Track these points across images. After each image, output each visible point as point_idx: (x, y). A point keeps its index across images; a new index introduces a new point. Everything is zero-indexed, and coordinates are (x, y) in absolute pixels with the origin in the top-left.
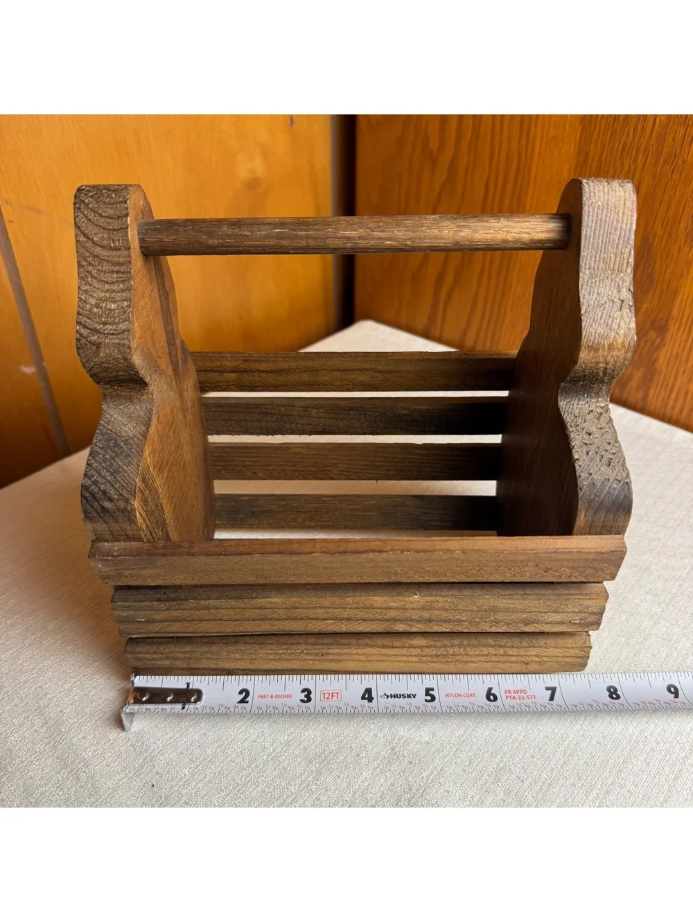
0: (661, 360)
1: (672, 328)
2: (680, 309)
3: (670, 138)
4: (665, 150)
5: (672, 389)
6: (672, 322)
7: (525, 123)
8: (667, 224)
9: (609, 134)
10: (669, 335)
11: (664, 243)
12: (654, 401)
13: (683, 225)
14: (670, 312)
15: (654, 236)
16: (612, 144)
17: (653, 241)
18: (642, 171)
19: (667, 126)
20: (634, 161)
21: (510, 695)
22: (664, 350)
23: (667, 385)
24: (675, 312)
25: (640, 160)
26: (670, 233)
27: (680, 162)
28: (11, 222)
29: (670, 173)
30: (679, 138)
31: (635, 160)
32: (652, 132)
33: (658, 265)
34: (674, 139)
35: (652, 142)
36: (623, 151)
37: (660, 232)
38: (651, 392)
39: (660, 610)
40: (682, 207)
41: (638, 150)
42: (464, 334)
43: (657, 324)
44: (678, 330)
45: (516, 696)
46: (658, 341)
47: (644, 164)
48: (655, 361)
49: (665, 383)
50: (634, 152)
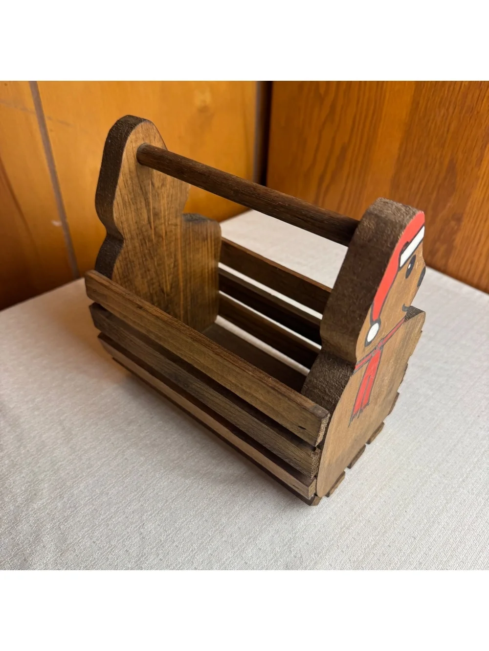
0: (457, 239)
1: (465, 219)
2: (471, 207)
3: (470, 96)
4: (466, 104)
5: (463, 259)
6: (465, 216)
7: (379, 86)
8: (465, 152)
9: (432, 91)
10: (463, 224)
11: (463, 164)
12: (452, 265)
13: (475, 153)
14: (465, 209)
15: (457, 159)
16: (434, 98)
17: (457, 162)
18: (452, 116)
22: (459, 233)
24: (467, 209)
25: (451, 110)
26: (467, 158)
27: (475, 113)
29: (469, 119)
30: (476, 95)
31: (448, 110)
33: (458, 178)
36: (440, 103)
37: (461, 157)
38: (450, 261)
40: (476, 141)
41: (450, 102)
43: (456, 216)
44: (469, 221)
46: (456, 227)
47: (453, 113)
48: (454, 240)
50: (447, 104)
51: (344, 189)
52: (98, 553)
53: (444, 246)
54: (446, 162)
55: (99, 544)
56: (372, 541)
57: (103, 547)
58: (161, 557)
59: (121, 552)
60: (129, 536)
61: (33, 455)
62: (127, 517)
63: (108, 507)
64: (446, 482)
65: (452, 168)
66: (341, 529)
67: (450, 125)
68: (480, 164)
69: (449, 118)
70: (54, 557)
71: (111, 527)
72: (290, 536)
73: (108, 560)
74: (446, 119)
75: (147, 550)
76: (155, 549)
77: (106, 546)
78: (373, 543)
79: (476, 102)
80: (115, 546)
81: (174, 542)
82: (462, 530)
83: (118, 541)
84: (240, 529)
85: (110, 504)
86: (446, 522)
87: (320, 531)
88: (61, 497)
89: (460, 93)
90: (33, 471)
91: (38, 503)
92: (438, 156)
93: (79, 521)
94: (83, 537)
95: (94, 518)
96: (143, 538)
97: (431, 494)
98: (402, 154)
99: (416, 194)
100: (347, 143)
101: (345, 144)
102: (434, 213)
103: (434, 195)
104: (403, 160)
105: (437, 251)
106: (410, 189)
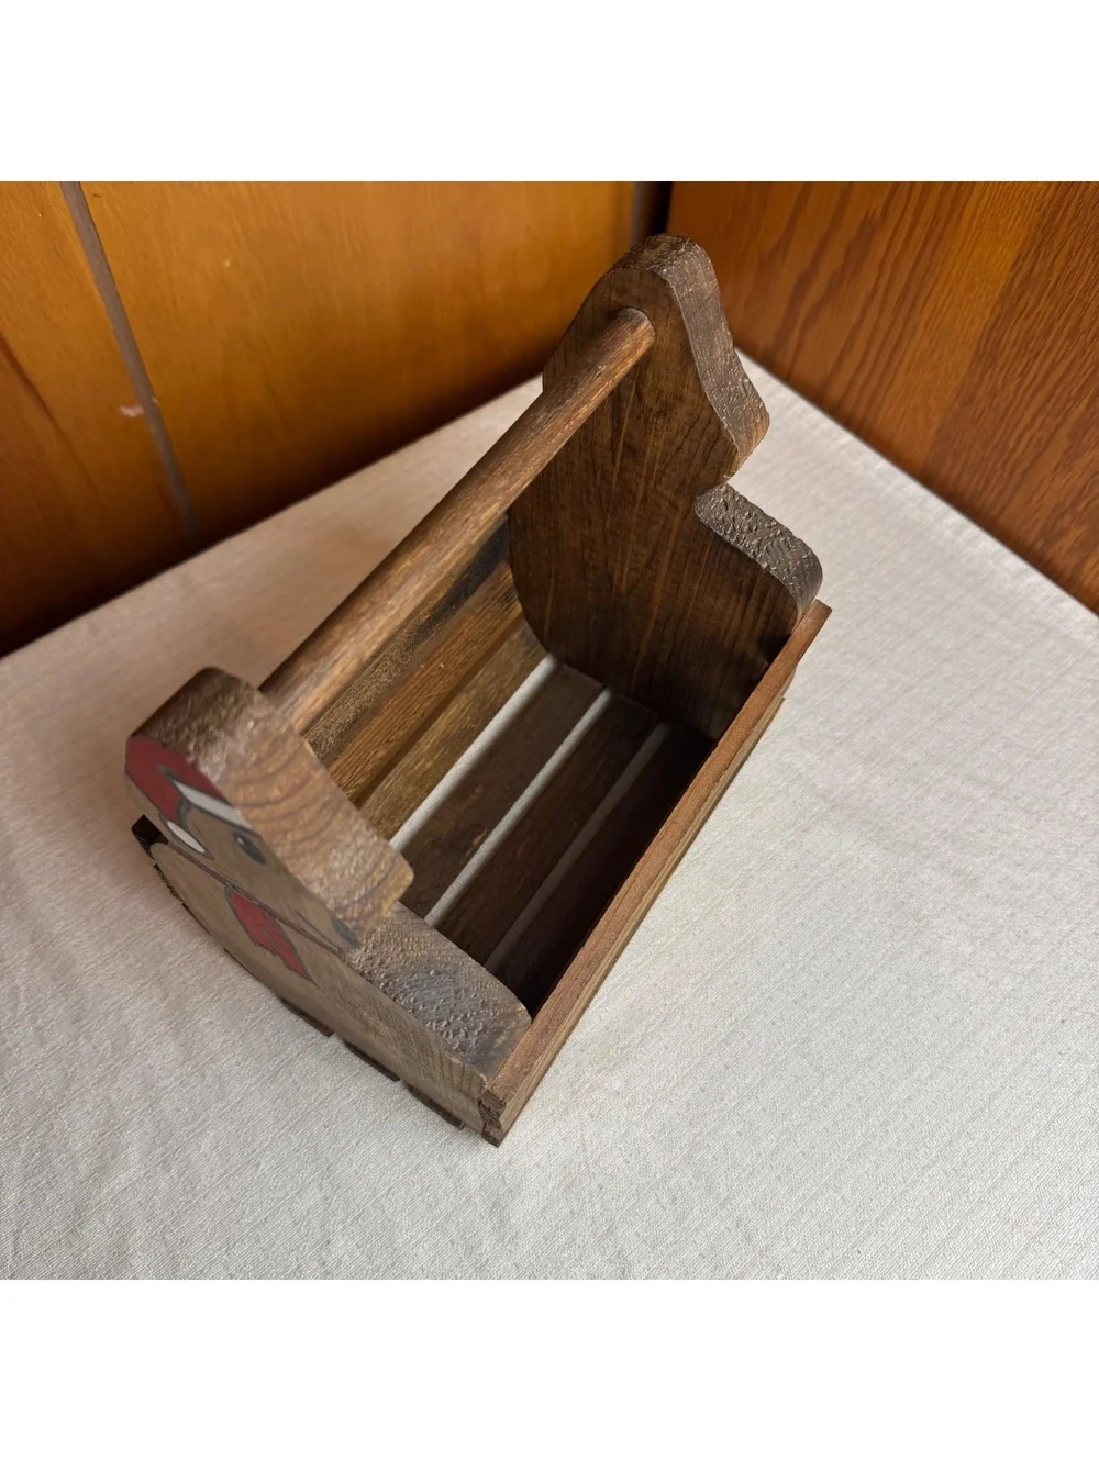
39: (970, 950)
42: (827, 381)
51: (859, 325)
53: (1084, 527)
98: (1016, 284)
99: (1039, 388)
100: (879, 212)
101: (875, 211)
102: (1071, 447)
103: (1082, 407)
104: (1019, 298)
105: (1063, 533)
106: (1023, 375)
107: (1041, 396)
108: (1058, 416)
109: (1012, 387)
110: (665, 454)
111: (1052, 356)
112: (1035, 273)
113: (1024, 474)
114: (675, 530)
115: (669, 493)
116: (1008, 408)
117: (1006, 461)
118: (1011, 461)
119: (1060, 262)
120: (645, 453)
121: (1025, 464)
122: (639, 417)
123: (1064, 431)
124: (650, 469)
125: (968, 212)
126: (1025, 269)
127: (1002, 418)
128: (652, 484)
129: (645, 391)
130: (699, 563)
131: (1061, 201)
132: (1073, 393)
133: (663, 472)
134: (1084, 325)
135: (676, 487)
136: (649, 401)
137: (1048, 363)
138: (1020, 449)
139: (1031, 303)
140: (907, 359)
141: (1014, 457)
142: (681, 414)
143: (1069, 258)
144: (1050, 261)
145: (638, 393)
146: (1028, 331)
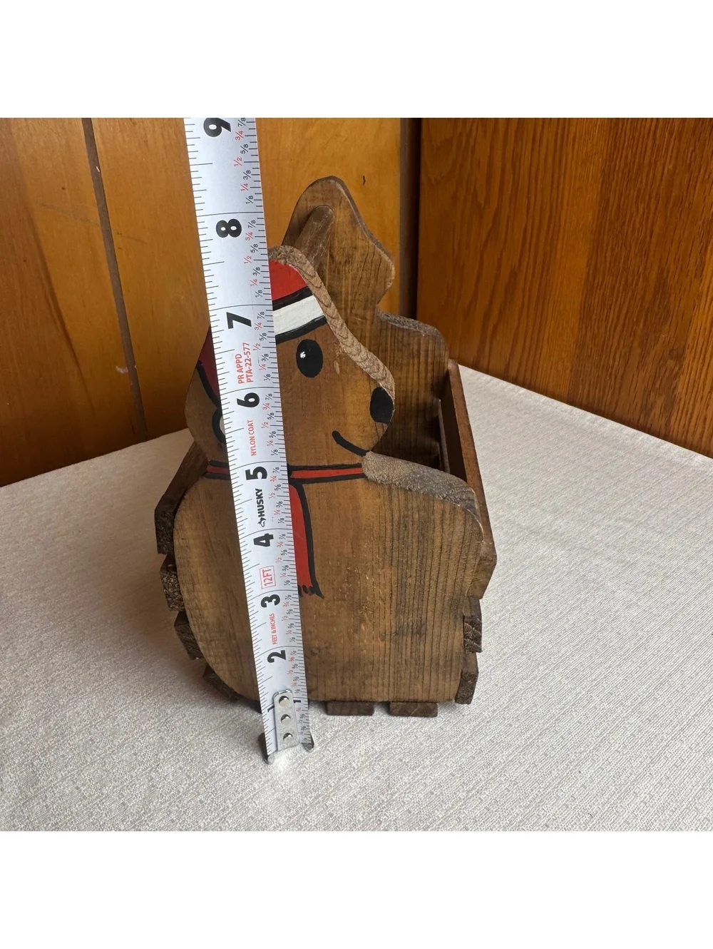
0: (680, 387)
1: (689, 356)
2: (694, 338)
4: (673, 194)
5: (692, 416)
6: (687, 352)
8: (679, 260)
10: (686, 362)
11: (676, 277)
12: (676, 427)
13: (692, 260)
14: (686, 341)
15: (668, 272)
16: (628, 192)
17: (668, 276)
18: (655, 214)
19: (674, 173)
20: (647, 205)
21: (245, 376)
22: (682, 377)
23: (687, 411)
24: (690, 341)
25: (653, 205)
26: (681, 269)
27: (687, 204)
28: (120, 248)
29: (678, 214)
32: (661, 180)
33: (672, 298)
34: (681, 184)
35: (662, 187)
36: (638, 197)
37: (672, 268)
38: (673, 418)
40: (691, 242)
41: (650, 195)
42: (508, 365)
43: (675, 353)
44: (694, 358)
45: (245, 369)
46: (677, 369)
47: (656, 208)
48: (675, 389)
49: (685, 410)
50: (647, 197)
51: (518, 328)
52: (79, 805)
53: (662, 398)
54: (653, 277)
55: (84, 791)
56: (518, 815)
57: (90, 795)
58: (173, 817)
59: (113, 806)
60: (131, 782)
61: (22, 660)
62: (135, 754)
63: (111, 738)
64: (652, 730)
65: (662, 285)
66: (468, 792)
67: (653, 225)
68: (701, 275)
69: (651, 215)
70: (12, 806)
71: (107, 767)
72: (383, 797)
73: (91, 816)
74: (648, 217)
75: (154, 804)
76: (167, 804)
77: (94, 794)
78: (519, 818)
79: (686, 189)
80: (108, 796)
81: (199, 794)
82: (676, 809)
83: (114, 788)
84: (304, 782)
85: (115, 733)
86: (649, 794)
87: (432, 794)
88: (47, 719)
89: (664, 182)
90: (16, 681)
91: (11, 726)
92: (641, 270)
93: (63, 756)
94: (63, 779)
95: (86, 753)
96: (153, 786)
97: (625, 747)
98: (591, 272)
99: (616, 326)
100: (517, 265)
101: (515, 266)
102: (642, 351)
103: (641, 326)
104: (594, 281)
105: (653, 406)
106: (607, 319)
107: (619, 328)
108: (630, 336)
109: (603, 329)
110: (353, 287)
111: (618, 303)
112: (598, 265)
113: (622, 377)
114: (368, 335)
115: (360, 312)
116: (604, 342)
117: (611, 374)
118: (613, 373)
119: (609, 254)
120: (341, 292)
121: (621, 371)
122: (334, 271)
123: (636, 344)
124: (346, 301)
125: (559, 246)
126: (593, 264)
127: (602, 350)
128: (349, 311)
129: (335, 254)
130: (386, 350)
131: (601, 224)
132: (635, 320)
133: (354, 300)
134: (630, 281)
135: (363, 305)
136: (337, 259)
137: (617, 309)
138: (616, 363)
139: (601, 280)
140: (546, 336)
141: (614, 369)
142: (358, 257)
143: (613, 250)
144: (604, 255)
145: (331, 256)
146: (603, 295)
